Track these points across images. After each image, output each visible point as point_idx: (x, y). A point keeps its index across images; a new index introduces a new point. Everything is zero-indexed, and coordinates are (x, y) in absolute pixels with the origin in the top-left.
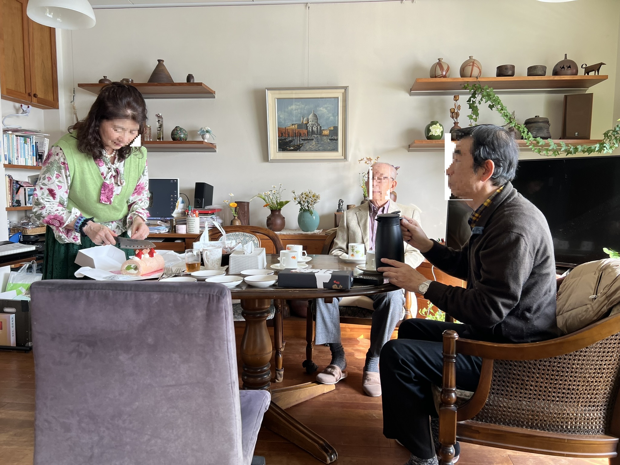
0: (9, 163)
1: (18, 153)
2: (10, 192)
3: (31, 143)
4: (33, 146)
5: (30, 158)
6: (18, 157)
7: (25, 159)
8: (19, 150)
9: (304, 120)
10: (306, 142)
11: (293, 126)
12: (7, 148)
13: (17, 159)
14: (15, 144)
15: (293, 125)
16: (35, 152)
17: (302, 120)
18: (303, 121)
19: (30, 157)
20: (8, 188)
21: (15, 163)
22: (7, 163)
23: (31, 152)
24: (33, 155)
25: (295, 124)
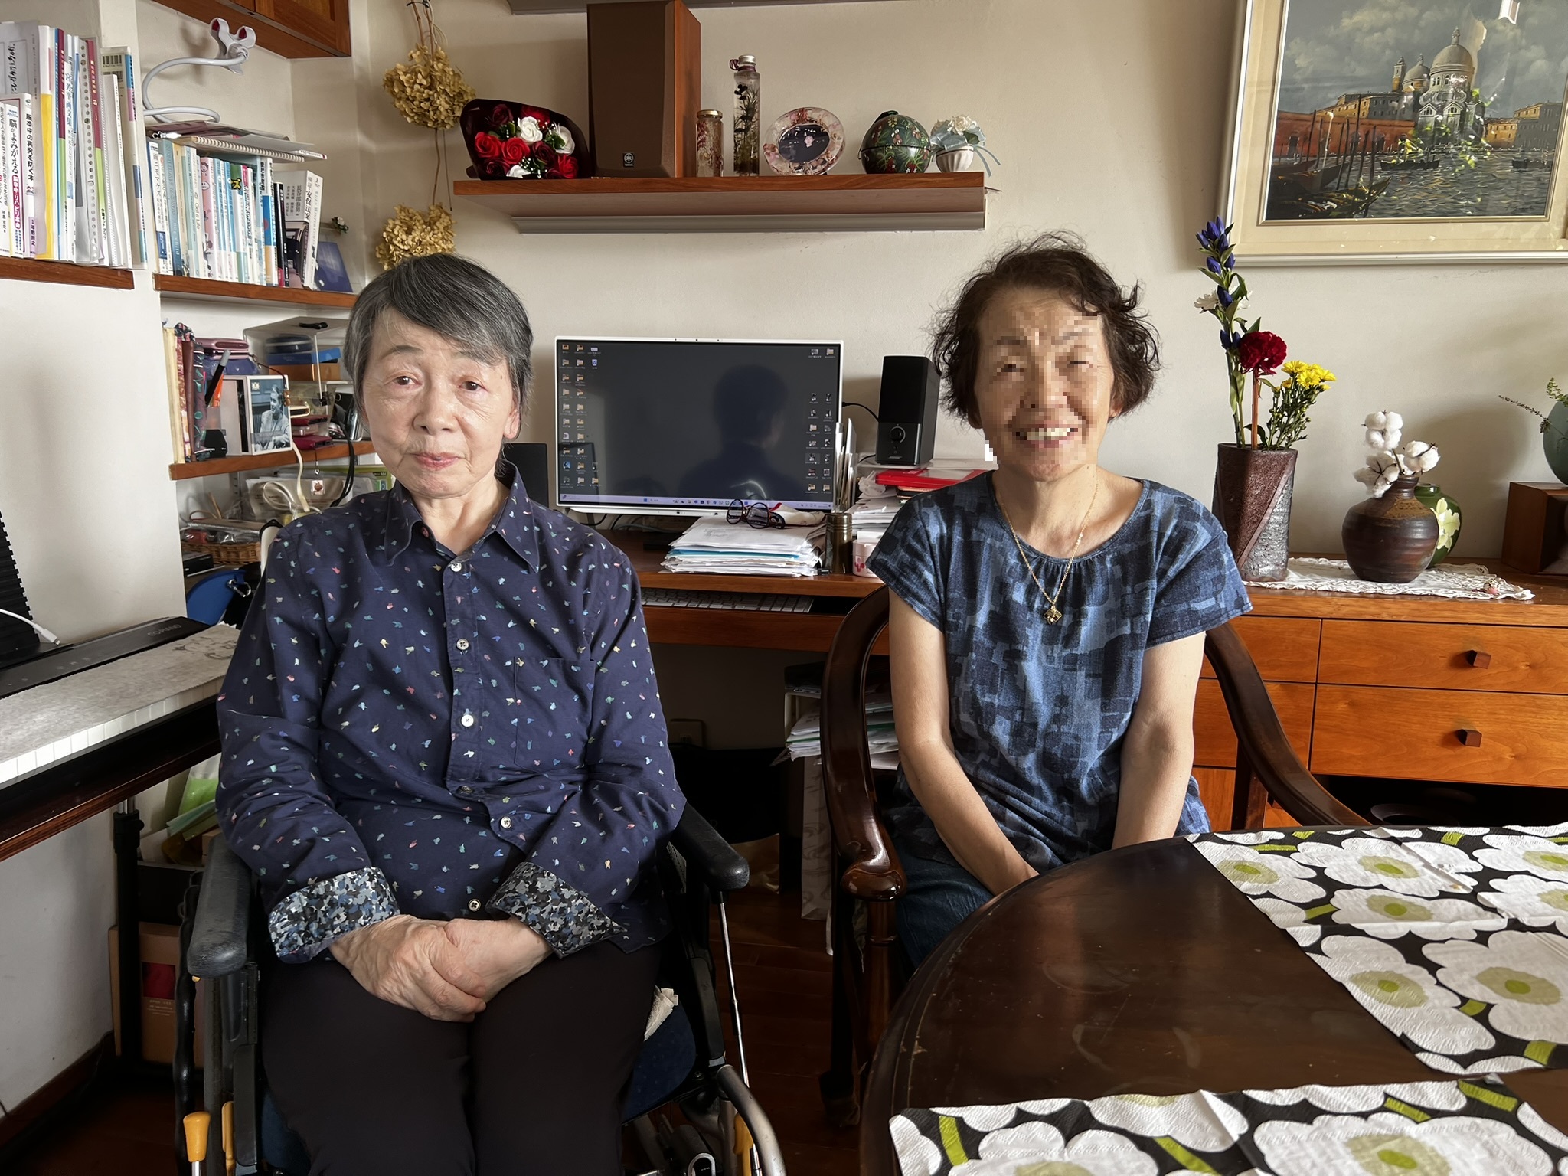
0: (178, 272)
1: (207, 229)
2: (183, 398)
3: (258, 190)
4: (265, 199)
5: (254, 254)
6: (210, 245)
7: (238, 254)
8: (213, 214)
9: (1406, 79)
10: (1401, 174)
11: (1352, 107)
12: (167, 203)
13: (206, 254)
14: (197, 189)
15: (1350, 99)
16: (273, 228)
17: (1396, 76)
18: (1401, 80)
19: (255, 246)
20: (176, 383)
21: (199, 270)
22: (166, 269)
23: (257, 224)
24: (267, 242)
25: (1361, 97)
